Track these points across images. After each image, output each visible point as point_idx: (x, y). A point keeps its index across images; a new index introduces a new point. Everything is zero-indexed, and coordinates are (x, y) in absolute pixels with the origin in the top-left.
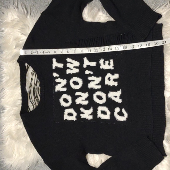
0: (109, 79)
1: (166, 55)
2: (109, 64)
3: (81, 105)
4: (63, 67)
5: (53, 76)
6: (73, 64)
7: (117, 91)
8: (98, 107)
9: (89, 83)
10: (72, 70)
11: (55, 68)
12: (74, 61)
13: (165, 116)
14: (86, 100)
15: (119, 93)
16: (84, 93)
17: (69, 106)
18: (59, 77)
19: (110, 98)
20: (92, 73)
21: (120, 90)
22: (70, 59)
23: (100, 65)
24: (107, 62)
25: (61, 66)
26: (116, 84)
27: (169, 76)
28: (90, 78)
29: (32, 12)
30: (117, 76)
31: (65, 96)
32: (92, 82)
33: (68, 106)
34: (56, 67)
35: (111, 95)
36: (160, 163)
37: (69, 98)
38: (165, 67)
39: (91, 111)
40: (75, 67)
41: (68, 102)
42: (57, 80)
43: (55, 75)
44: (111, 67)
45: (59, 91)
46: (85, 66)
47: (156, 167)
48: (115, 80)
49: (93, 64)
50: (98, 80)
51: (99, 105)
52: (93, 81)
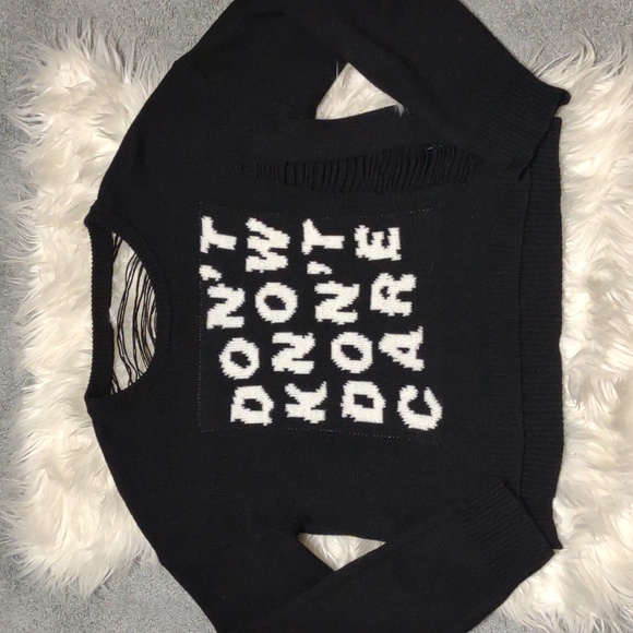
0: (384, 292)
1: (569, 220)
2: (385, 243)
3: (288, 376)
4: (235, 246)
5: (199, 277)
6: (268, 239)
7: (408, 333)
8: (344, 383)
9: (318, 303)
10: (265, 258)
11: (209, 250)
12: (271, 229)
13: (562, 418)
14: (306, 358)
15: (415, 339)
16: (299, 337)
17: (251, 378)
18: (221, 281)
19: (386, 354)
20: (328, 271)
21: (421, 330)
22: (260, 223)
23: (355, 244)
24: (378, 236)
25: (227, 242)
26: (406, 308)
27: (575, 289)
28: (321, 289)
29: (140, 64)
30: (408, 282)
31: (238, 344)
32: (329, 302)
33: (247, 377)
34: (213, 247)
35: (390, 343)
36: (539, 572)
37: (252, 351)
38: (564, 260)
39: (321, 394)
40: (273, 250)
41: (249, 363)
42: (214, 292)
43: (207, 272)
44: (392, 252)
45: (218, 328)
46: (306, 249)
47: (525, 584)
48: (403, 296)
49: (335, 242)
50: (349, 294)
51: (348, 376)
52: (332, 296)
